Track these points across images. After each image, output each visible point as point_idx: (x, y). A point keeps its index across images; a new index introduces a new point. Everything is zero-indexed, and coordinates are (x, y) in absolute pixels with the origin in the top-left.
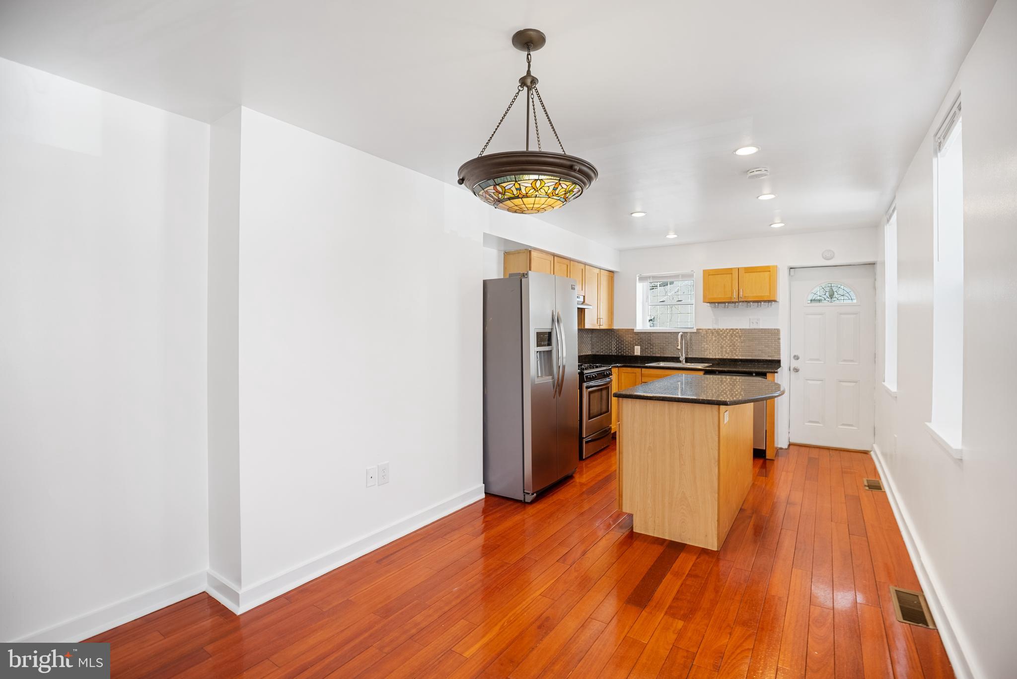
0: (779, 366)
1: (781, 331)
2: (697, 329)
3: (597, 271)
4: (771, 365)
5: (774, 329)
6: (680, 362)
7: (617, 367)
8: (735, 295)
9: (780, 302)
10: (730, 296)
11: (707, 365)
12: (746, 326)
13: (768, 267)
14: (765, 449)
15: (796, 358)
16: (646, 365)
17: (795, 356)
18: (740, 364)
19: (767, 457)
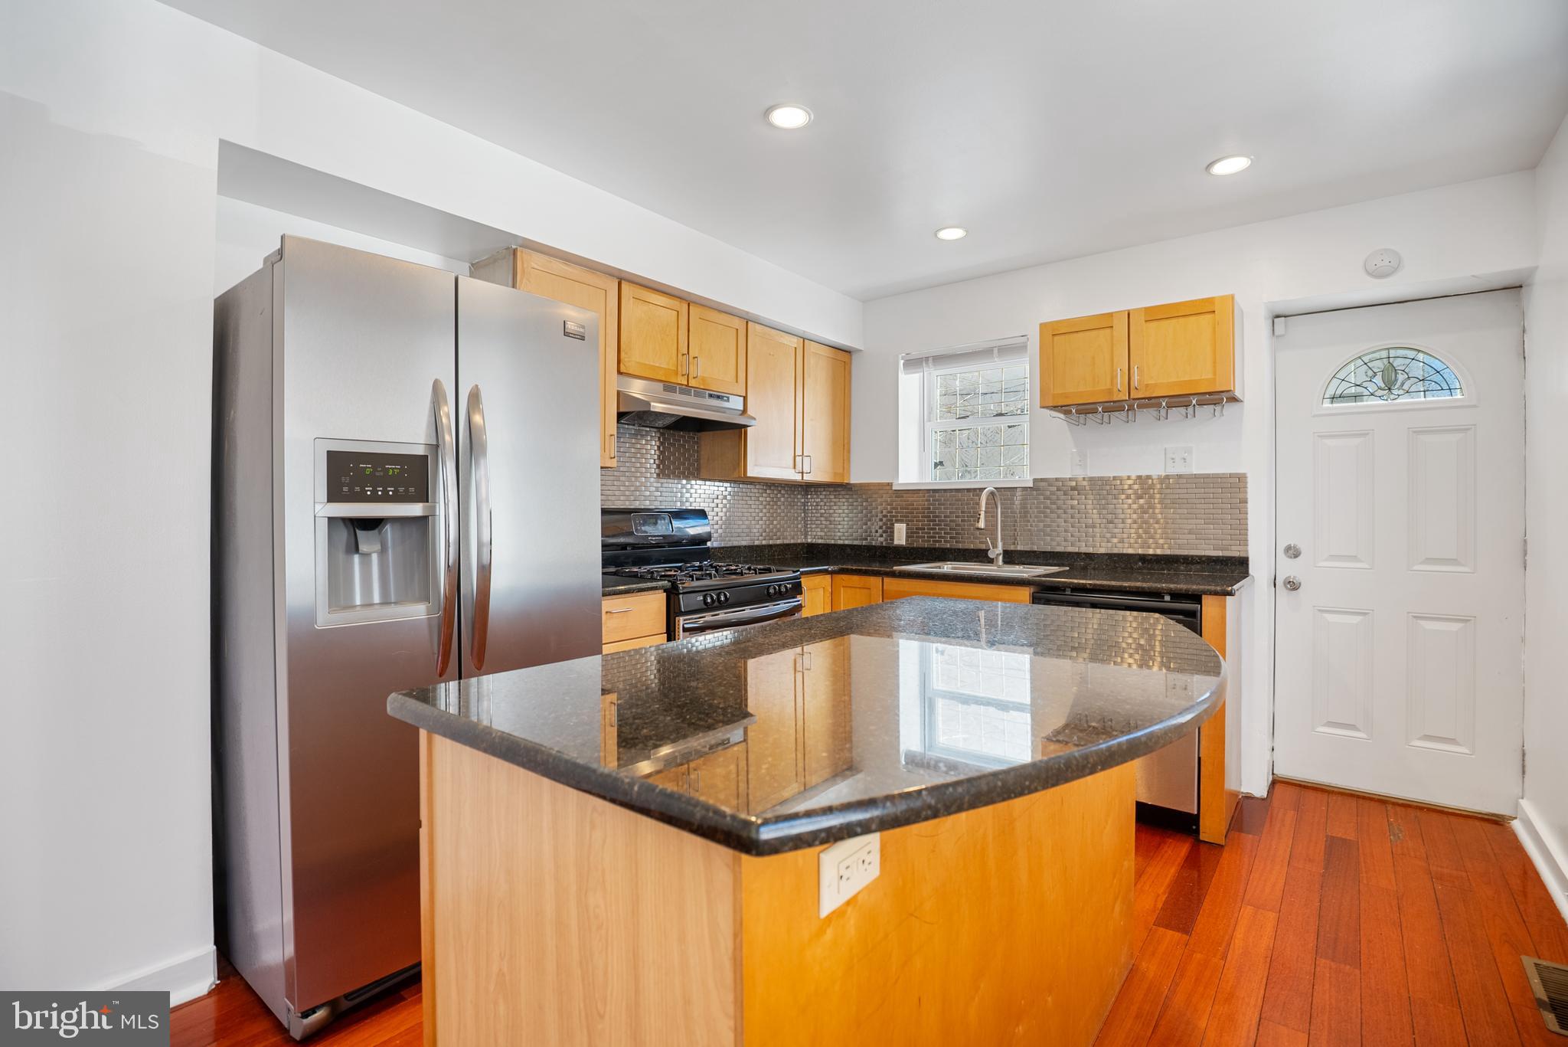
0: (1245, 574)
1: (1249, 480)
2: (1035, 481)
3: (793, 342)
4: (1221, 571)
5: (1231, 476)
6: (991, 561)
7: (826, 572)
8: (1121, 382)
9: (1245, 400)
10: (1108, 386)
11: (1055, 569)
12: (1155, 468)
13: (1210, 301)
14: (1196, 813)
15: (1293, 552)
16: (895, 568)
17: (1288, 549)
18: (1140, 568)
19: (1203, 837)
